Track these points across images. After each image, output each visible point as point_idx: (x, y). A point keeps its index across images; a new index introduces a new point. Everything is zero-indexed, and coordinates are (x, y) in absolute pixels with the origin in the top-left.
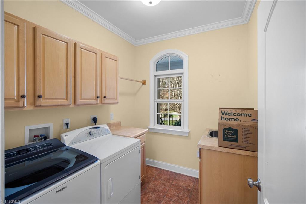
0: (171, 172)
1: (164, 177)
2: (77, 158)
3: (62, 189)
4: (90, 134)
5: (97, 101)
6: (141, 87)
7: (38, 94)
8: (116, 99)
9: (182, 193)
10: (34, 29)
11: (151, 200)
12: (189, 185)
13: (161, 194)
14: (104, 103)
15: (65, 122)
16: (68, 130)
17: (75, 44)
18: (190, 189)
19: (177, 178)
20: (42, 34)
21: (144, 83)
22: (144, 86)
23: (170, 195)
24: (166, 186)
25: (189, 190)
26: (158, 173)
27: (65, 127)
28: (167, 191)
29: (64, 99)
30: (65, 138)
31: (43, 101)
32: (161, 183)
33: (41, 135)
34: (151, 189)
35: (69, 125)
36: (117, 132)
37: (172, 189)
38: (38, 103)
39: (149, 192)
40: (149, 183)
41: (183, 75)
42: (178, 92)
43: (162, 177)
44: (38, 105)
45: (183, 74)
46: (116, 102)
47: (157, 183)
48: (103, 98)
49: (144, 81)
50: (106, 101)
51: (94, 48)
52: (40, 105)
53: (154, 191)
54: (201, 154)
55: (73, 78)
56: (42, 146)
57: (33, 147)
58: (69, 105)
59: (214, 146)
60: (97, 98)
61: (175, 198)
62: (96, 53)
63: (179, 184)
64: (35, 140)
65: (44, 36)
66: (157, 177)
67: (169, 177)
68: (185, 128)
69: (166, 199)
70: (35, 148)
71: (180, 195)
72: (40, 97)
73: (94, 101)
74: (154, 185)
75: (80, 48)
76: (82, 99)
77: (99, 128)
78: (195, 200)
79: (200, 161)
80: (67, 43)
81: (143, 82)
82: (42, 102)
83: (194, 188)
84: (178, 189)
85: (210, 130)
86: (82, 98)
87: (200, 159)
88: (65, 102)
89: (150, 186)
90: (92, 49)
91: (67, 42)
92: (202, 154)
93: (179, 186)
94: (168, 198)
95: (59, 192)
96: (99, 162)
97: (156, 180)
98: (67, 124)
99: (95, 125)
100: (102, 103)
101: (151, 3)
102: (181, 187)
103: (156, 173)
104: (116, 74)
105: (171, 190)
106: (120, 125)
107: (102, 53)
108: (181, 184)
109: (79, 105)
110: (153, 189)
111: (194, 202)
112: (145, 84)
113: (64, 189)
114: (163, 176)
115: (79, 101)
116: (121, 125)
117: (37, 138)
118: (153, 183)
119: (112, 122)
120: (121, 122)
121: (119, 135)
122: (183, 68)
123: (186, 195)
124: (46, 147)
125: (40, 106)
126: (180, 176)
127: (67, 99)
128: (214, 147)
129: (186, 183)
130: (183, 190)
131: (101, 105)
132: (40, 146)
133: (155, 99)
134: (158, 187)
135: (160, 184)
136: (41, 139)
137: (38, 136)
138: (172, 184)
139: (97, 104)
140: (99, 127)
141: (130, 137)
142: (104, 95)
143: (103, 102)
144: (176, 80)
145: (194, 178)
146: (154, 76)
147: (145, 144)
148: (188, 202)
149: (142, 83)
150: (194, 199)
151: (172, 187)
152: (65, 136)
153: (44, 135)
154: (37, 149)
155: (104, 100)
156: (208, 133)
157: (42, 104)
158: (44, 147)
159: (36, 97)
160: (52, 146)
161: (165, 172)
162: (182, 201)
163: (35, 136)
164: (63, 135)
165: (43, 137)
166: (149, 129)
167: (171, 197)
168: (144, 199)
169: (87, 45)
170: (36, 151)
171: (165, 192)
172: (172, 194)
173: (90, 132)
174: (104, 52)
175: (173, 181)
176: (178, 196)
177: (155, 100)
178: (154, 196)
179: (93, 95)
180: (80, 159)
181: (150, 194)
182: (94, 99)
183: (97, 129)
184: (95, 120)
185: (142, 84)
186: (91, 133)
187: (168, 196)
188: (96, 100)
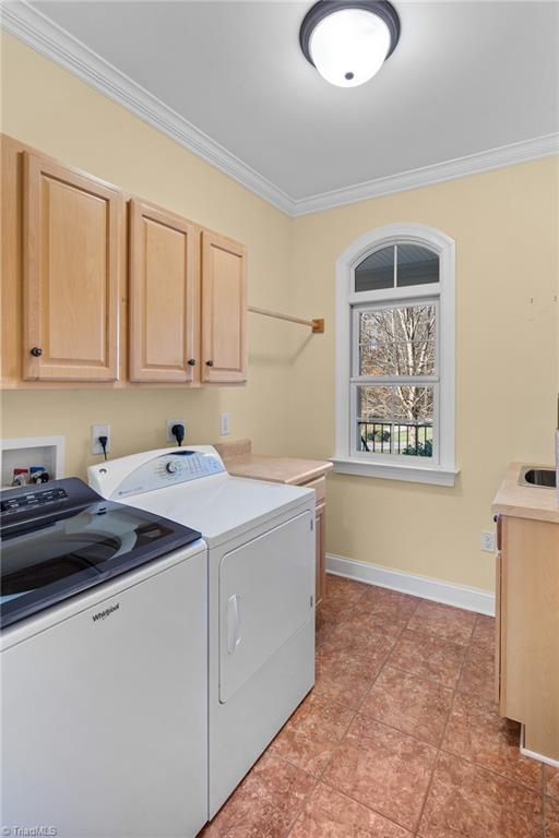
0: (400, 594)
1: (379, 609)
2: (139, 531)
3: (107, 612)
4: (169, 472)
5: (188, 372)
6: (309, 339)
7: (31, 344)
8: (240, 371)
9: (437, 656)
10: (22, 158)
11: (344, 673)
12: (459, 635)
13: (375, 657)
14: (207, 382)
15: (98, 435)
16: (105, 456)
17: (129, 205)
18: (461, 643)
19: (419, 611)
20: (42, 173)
21: (318, 327)
22: (317, 336)
23: (400, 661)
24: (387, 633)
25: (458, 648)
26: (360, 596)
27: (98, 448)
28: (392, 650)
29: (98, 363)
30: (100, 478)
31: (45, 366)
32: (372, 624)
33: (33, 470)
34: (342, 640)
35: (109, 442)
36: (243, 469)
37: (406, 642)
38: (30, 370)
39: (338, 650)
40: (334, 623)
41: (437, 302)
42: (411, 362)
43: (373, 609)
44: (30, 375)
45: (437, 297)
46: (242, 379)
47: (360, 624)
48: (204, 366)
49: (317, 321)
50: (213, 375)
51: (179, 217)
52: (35, 376)
53: (351, 647)
54: (503, 533)
55: (124, 303)
56: (40, 498)
57: (17, 499)
58: (113, 381)
59: (545, 508)
60: (187, 365)
61: (417, 670)
62: (185, 233)
63: (425, 630)
64: (18, 482)
65: (48, 179)
66: (359, 608)
67: (394, 609)
68: (443, 462)
69: (391, 670)
70: (23, 502)
71: (432, 661)
72: (35, 353)
73: (179, 375)
74: (351, 630)
75: (144, 216)
76: (146, 366)
77: (193, 456)
78: (479, 677)
79: (500, 555)
80: (107, 200)
81: (316, 325)
82: (41, 368)
83: (475, 643)
84: (424, 644)
85: (523, 468)
86: (149, 362)
87: (500, 548)
88: (101, 373)
89: (339, 631)
90: (175, 219)
91: (108, 197)
92: (506, 532)
93: (427, 636)
94: (397, 669)
95: (100, 620)
96: (201, 543)
97: (356, 615)
98: (103, 441)
99: (180, 445)
100: (201, 382)
101: (349, 76)
102: (432, 639)
103: (354, 596)
104: (241, 297)
105: (402, 644)
106: (250, 451)
107: (202, 234)
108: (434, 630)
109: (138, 383)
110: (348, 640)
111: (477, 681)
112: (322, 332)
113: (111, 611)
114: (376, 606)
115: (139, 372)
116: (252, 451)
117: (22, 475)
118: (348, 625)
119: (225, 440)
120: (250, 443)
121: (248, 477)
122: (437, 280)
123: (450, 663)
124: (51, 500)
125: (37, 380)
126: (430, 608)
127: (107, 365)
128: (545, 511)
129: (448, 627)
130: (442, 647)
131: (198, 385)
132: (36, 495)
133: (351, 376)
134: (364, 635)
135: (369, 628)
136: (34, 481)
137: (26, 471)
138: (405, 629)
139: (188, 382)
140: (192, 452)
141: (284, 483)
142: (207, 358)
143: (205, 378)
144: (404, 326)
145: (472, 613)
146: (349, 307)
147: (324, 507)
148: (458, 681)
149: (311, 328)
150: (475, 674)
151: (407, 639)
152: (101, 471)
153: (42, 469)
154: (26, 503)
155: (208, 374)
156: (519, 474)
157: (42, 376)
158: (45, 499)
159: (27, 354)
160: (65, 499)
161: (382, 594)
162: (441, 678)
163: (17, 472)
164: (95, 469)
165: (39, 474)
166: (334, 462)
167: (404, 665)
168: (323, 669)
169: (162, 210)
170: (23, 509)
171: (384, 652)
172: (405, 658)
173: (168, 465)
174: (208, 231)
175: (407, 620)
176: (426, 665)
177: (352, 379)
178: (352, 660)
179: (177, 356)
180: (152, 534)
181: (342, 655)
182: (180, 368)
183: (185, 457)
184: (178, 432)
185: (313, 332)
186: (170, 468)
187: (396, 662)
188: (186, 370)
